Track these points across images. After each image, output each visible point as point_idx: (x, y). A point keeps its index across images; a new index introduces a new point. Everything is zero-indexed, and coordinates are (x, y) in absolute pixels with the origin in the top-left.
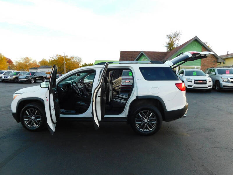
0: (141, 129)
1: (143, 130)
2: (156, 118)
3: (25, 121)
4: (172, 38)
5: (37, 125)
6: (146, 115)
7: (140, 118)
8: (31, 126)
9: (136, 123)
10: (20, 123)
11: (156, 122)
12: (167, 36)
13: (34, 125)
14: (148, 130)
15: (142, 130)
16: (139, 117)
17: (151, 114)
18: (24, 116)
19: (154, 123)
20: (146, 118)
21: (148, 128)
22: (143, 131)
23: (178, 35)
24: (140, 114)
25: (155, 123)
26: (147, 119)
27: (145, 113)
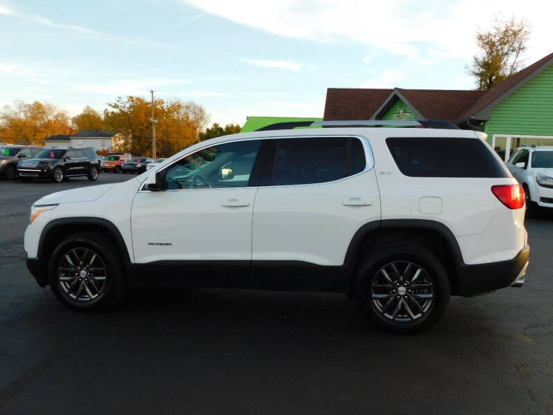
0: (386, 315)
1: (394, 318)
2: (431, 284)
3: (62, 283)
4: (497, 44)
5: (94, 295)
6: (402, 274)
8: (77, 298)
9: (374, 295)
10: (48, 287)
11: (431, 296)
12: (480, 38)
13: (87, 294)
14: (409, 319)
15: (391, 317)
16: (382, 279)
17: (418, 271)
18: (60, 268)
19: (425, 299)
20: (402, 284)
21: (406, 312)
22: (393, 320)
23: (515, 34)
24: (384, 272)
25: (429, 299)
26: (405, 286)
27: (401, 268)
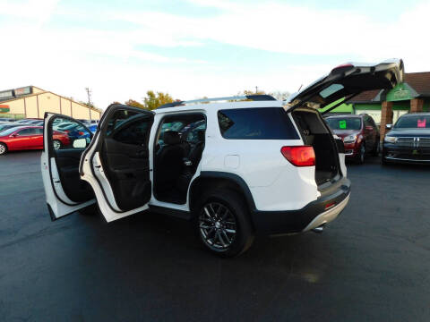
0: (208, 241)
2: (234, 223)
6: (217, 213)
7: (208, 217)
9: (202, 226)
16: (205, 215)
19: (230, 233)
20: (217, 220)
22: (212, 245)
25: (233, 233)
26: (219, 222)
